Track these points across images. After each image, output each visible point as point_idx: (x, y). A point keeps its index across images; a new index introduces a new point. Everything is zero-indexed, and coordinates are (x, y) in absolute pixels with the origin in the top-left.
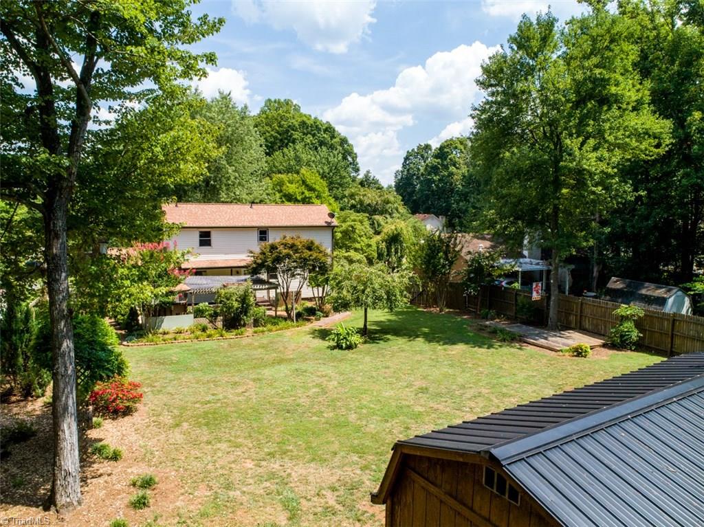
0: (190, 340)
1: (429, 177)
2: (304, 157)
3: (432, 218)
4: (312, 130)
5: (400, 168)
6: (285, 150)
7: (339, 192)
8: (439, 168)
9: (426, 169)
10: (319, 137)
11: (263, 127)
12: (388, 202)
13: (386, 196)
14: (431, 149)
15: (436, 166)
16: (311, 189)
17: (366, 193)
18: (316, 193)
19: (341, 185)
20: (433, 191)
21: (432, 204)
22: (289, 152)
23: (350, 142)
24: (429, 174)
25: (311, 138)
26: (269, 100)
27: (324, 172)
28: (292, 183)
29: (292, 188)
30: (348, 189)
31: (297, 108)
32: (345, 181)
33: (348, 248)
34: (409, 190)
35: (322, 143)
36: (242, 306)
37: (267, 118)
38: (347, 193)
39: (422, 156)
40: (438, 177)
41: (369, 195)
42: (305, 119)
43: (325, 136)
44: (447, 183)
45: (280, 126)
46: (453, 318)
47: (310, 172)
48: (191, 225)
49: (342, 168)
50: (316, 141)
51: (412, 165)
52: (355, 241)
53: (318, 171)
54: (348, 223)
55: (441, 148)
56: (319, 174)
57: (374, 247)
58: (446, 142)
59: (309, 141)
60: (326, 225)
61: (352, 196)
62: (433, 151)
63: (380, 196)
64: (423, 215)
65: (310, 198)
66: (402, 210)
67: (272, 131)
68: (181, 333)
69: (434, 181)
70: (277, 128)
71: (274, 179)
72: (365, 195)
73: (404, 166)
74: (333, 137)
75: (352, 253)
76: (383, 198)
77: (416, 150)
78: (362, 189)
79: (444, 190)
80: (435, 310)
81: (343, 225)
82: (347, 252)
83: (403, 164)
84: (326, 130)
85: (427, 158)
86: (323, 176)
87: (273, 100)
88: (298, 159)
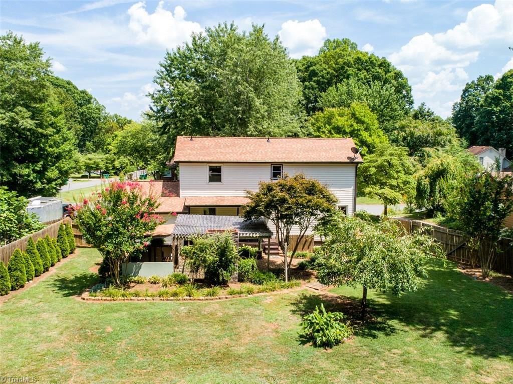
0: (151, 298)
1: (488, 108)
2: (356, 91)
3: (491, 150)
4: (367, 66)
5: (459, 100)
6: (339, 85)
7: (388, 125)
8: (501, 99)
9: (486, 100)
10: (373, 72)
11: (321, 65)
12: (440, 134)
13: (438, 128)
14: (492, 81)
15: (497, 97)
16: (360, 121)
17: (417, 125)
18: (365, 125)
19: (391, 118)
20: (493, 122)
21: (492, 136)
22: (343, 87)
23: (405, 76)
24: (490, 105)
25: (366, 73)
26: (328, 40)
27: (374, 105)
28: (342, 116)
29: (341, 121)
30: (399, 121)
31: (354, 46)
32: (397, 113)
33: (383, 185)
34: (467, 122)
35: (376, 78)
36: (220, 259)
37: (325, 57)
38: (397, 125)
39: (483, 88)
40: (499, 108)
41: (421, 127)
42: (360, 56)
43: (380, 71)
44: (509, 114)
45: (337, 63)
46: (500, 293)
47: (360, 105)
48: (200, 160)
49: (394, 101)
50: (370, 75)
51: (471, 97)
52: (391, 177)
53: (369, 105)
54: (384, 158)
55: (504, 78)
56: (370, 107)
57: (414, 184)
58: (510, 71)
59: (362, 76)
60: (348, 161)
61: (402, 128)
62: (495, 82)
63: (432, 128)
64: (481, 147)
65: (358, 130)
66: (455, 142)
67: (329, 68)
68: (155, 283)
69: (494, 113)
70: (334, 65)
71: (325, 113)
72: (416, 127)
73: (463, 98)
74: (387, 72)
75: (387, 191)
76: (435, 130)
77: (476, 82)
78: (414, 122)
79: (506, 122)
80: (478, 273)
81: (378, 159)
82: (381, 188)
83: (462, 96)
84: (380, 66)
85: (489, 89)
86: (373, 109)
87: (332, 40)
88: (350, 94)
